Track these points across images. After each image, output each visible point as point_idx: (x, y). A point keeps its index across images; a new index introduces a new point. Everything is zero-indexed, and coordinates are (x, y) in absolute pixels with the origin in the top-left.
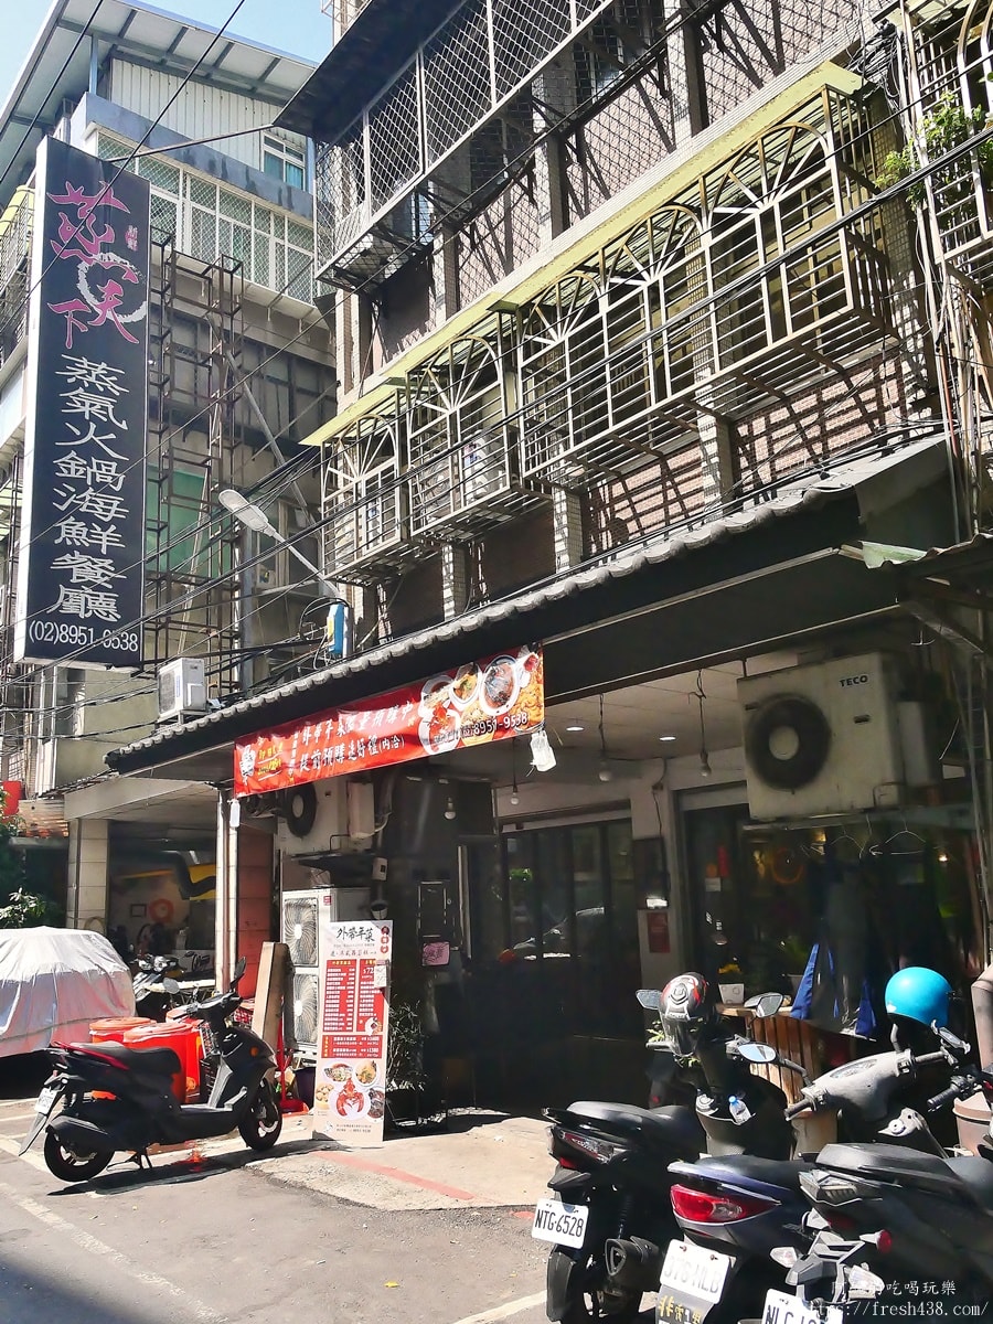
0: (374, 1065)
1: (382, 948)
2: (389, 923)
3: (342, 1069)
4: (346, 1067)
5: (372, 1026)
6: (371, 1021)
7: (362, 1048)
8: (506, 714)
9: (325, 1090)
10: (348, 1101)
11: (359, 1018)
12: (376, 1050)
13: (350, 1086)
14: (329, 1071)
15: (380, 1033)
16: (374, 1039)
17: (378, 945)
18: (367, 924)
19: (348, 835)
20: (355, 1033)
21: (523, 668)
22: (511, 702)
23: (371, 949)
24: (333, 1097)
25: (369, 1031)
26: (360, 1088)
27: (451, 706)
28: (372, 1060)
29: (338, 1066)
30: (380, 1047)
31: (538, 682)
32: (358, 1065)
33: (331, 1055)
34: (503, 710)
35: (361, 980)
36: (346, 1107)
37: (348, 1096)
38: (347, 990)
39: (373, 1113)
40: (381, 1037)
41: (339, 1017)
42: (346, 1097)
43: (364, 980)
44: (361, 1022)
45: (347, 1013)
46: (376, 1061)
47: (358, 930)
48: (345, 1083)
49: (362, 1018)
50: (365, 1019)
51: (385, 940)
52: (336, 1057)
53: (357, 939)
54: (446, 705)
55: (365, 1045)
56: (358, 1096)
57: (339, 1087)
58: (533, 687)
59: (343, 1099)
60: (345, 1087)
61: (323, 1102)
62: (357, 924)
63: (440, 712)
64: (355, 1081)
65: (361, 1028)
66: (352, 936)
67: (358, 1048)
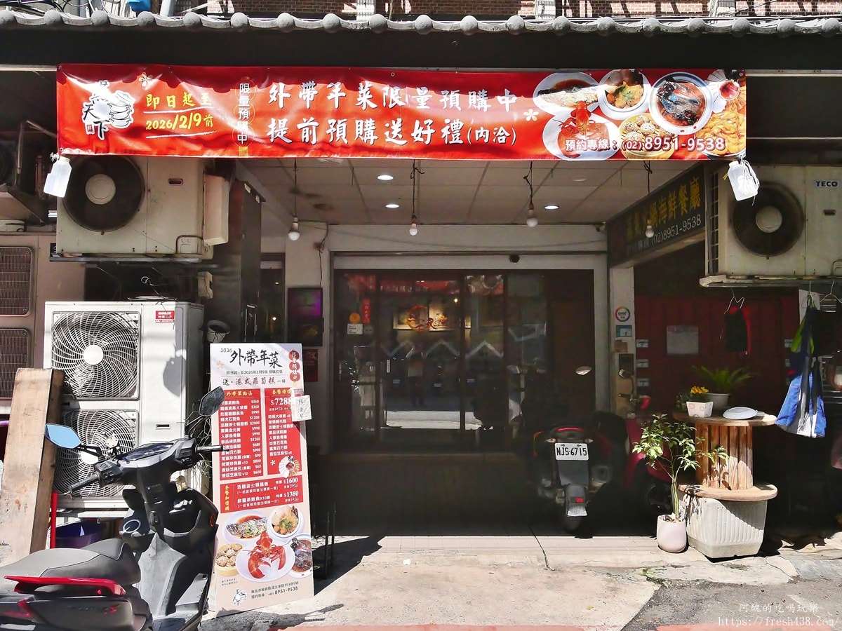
0: (295, 511)
1: (292, 376)
2: (298, 347)
3: (252, 522)
4: (258, 518)
5: (289, 466)
6: (285, 461)
7: (276, 493)
8: (692, 136)
9: (230, 552)
10: (264, 559)
11: (269, 459)
12: (295, 493)
13: (265, 541)
14: (233, 528)
15: (298, 474)
16: (291, 481)
17: (287, 371)
18: (270, 348)
19: (202, 238)
20: (266, 476)
21: (719, 92)
22: (699, 124)
23: (277, 377)
24: (243, 558)
25: (284, 472)
26: (277, 540)
27: (598, 111)
28: (291, 506)
29: (247, 519)
30: (300, 489)
31: (739, 111)
32: (273, 514)
33: (235, 507)
34: (689, 130)
35: (268, 413)
36: (262, 567)
37: (264, 552)
38: (250, 427)
39: (299, 567)
40: (300, 478)
41: (242, 460)
42: (261, 555)
43: (272, 413)
44: (273, 462)
45: (253, 454)
46: (297, 506)
47: (259, 354)
48: (258, 538)
49: (273, 458)
50: (279, 459)
51: (295, 366)
52: (242, 509)
53: (259, 365)
54: (590, 108)
55: (281, 489)
56: (278, 551)
57: (250, 544)
58: (733, 115)
59: (256, 558)
60: (258, 543)
61: (229, 568)
62: (258, 347)
63: (581, 113)
64: (272, 533)
65: (274, 469)
66: (251, 361)
67: (272, 494)
